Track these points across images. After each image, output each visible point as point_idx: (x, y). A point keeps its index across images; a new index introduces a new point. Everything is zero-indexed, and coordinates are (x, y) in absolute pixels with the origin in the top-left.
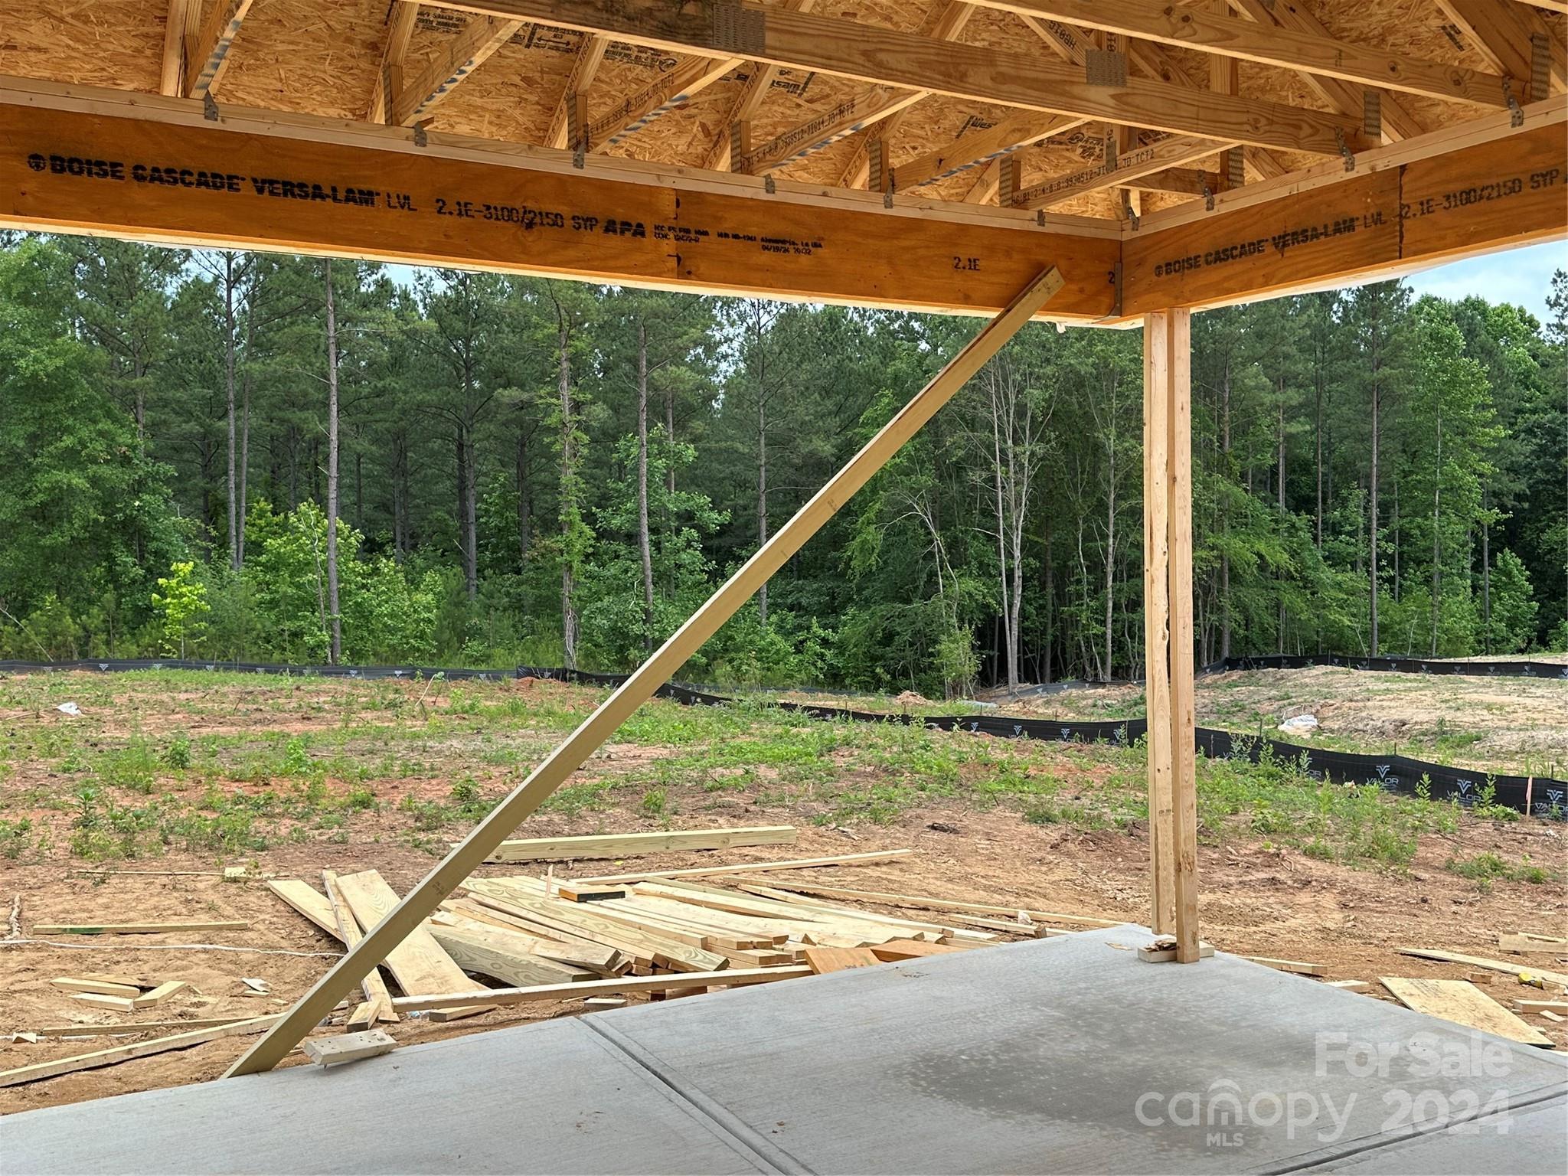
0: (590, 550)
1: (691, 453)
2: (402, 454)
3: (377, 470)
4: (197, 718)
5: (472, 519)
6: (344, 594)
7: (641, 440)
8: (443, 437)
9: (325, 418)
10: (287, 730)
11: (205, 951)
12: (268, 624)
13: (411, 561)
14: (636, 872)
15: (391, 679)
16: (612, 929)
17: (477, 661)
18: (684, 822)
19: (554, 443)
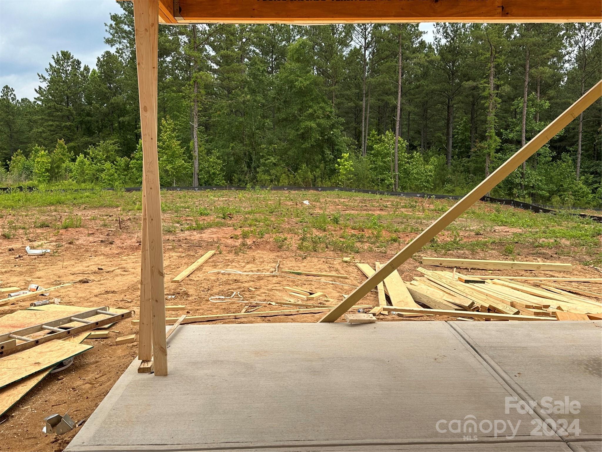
0: (499, 147)
1: (547, 105)
2: (425, 111)
3: (417, 118)
4: (345, 208)
5: (451, 136)
6: (400, 165)
7: (524, 100)
8: (442, 103)
9: (396, 99)
10: (374, 213)
11: (332, 284)
12: (373, 176)
13: (427, 153)
14: (496, 275)
15: (415, 197)
16: (475, 294)
17: (449, 192)
18: (522, 258)
19: (486, 103)
